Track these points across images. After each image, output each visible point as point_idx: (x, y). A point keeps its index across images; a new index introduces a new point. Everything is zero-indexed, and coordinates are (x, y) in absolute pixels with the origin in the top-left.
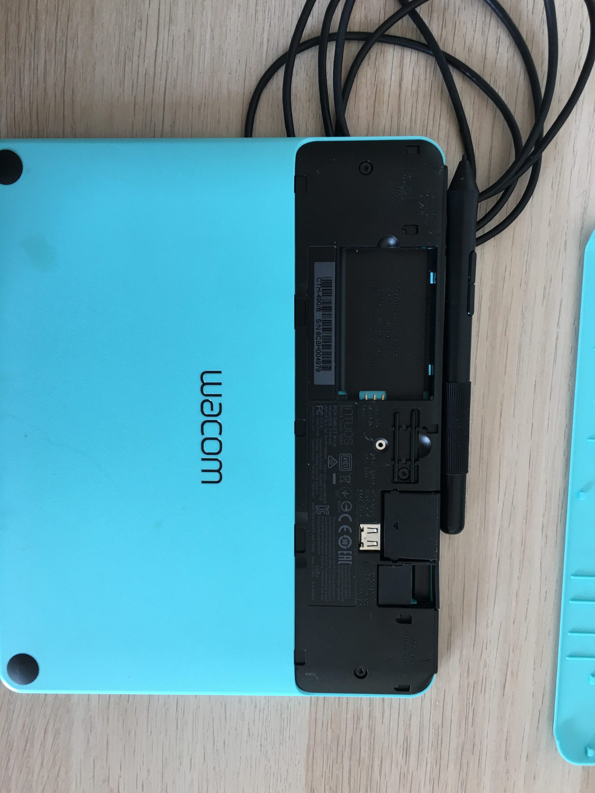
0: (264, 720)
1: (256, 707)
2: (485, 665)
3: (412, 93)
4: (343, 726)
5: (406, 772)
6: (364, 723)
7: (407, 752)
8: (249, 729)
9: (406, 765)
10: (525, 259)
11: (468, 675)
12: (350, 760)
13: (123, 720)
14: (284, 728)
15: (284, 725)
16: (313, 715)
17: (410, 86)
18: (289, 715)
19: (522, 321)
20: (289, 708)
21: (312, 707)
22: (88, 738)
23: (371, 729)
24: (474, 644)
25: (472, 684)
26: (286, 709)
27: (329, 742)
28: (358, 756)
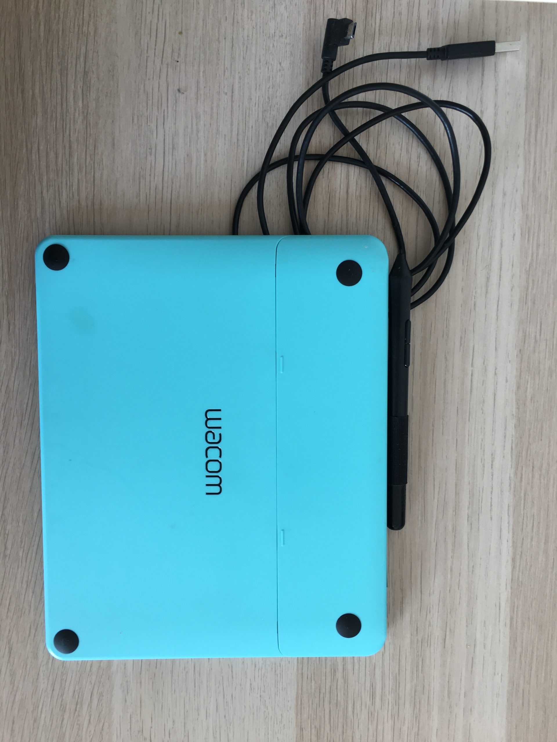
0: (262, 677)
1: (255, 667)
2: (430, 625)
3: (356, 197)
4: (323, 678)
5: (373, 711)
6: (339, 675)
7: (373, 696)
8: (251, 684)
9: (372, 705)
10: (446, 317)
11: (417, 633)
12: (330, 704)
13: (153, 682)
14: (278, 682)
15: (277, 680)
16: (300, 671)
17: (355, 192)
18: (281, 671)
19: (446, 363)
20: (281, 665)
21: (299, 664)
22: (126, 699)
23: (345, 679)
24: (420, 609)
25: (420, 639)
26: (279, 667)
27: (313, 691)
28: (335, 701)
